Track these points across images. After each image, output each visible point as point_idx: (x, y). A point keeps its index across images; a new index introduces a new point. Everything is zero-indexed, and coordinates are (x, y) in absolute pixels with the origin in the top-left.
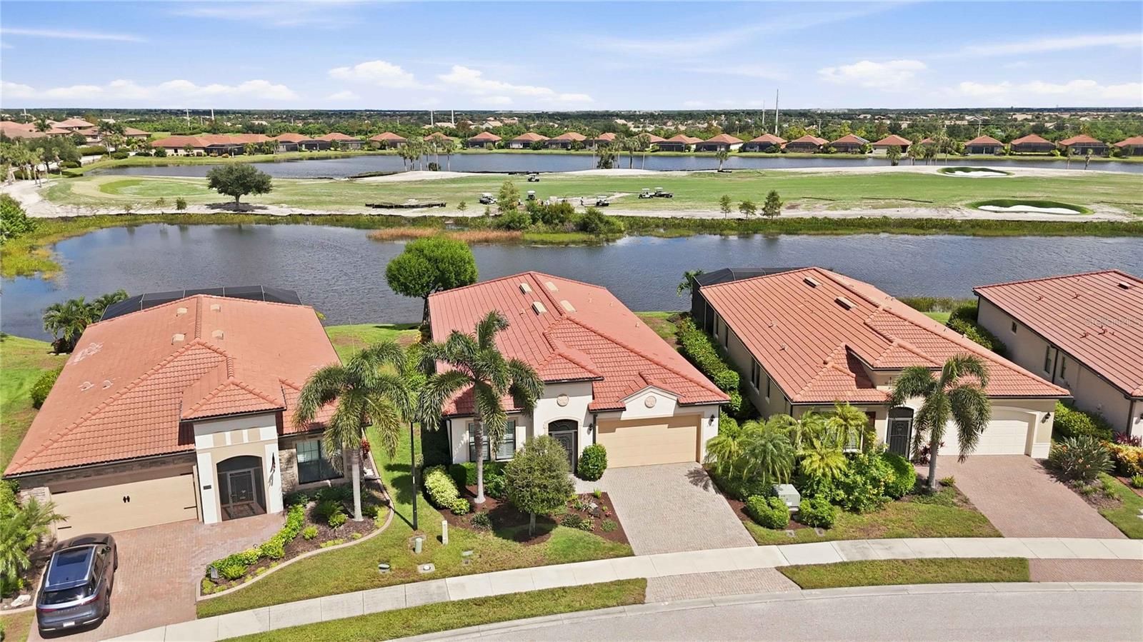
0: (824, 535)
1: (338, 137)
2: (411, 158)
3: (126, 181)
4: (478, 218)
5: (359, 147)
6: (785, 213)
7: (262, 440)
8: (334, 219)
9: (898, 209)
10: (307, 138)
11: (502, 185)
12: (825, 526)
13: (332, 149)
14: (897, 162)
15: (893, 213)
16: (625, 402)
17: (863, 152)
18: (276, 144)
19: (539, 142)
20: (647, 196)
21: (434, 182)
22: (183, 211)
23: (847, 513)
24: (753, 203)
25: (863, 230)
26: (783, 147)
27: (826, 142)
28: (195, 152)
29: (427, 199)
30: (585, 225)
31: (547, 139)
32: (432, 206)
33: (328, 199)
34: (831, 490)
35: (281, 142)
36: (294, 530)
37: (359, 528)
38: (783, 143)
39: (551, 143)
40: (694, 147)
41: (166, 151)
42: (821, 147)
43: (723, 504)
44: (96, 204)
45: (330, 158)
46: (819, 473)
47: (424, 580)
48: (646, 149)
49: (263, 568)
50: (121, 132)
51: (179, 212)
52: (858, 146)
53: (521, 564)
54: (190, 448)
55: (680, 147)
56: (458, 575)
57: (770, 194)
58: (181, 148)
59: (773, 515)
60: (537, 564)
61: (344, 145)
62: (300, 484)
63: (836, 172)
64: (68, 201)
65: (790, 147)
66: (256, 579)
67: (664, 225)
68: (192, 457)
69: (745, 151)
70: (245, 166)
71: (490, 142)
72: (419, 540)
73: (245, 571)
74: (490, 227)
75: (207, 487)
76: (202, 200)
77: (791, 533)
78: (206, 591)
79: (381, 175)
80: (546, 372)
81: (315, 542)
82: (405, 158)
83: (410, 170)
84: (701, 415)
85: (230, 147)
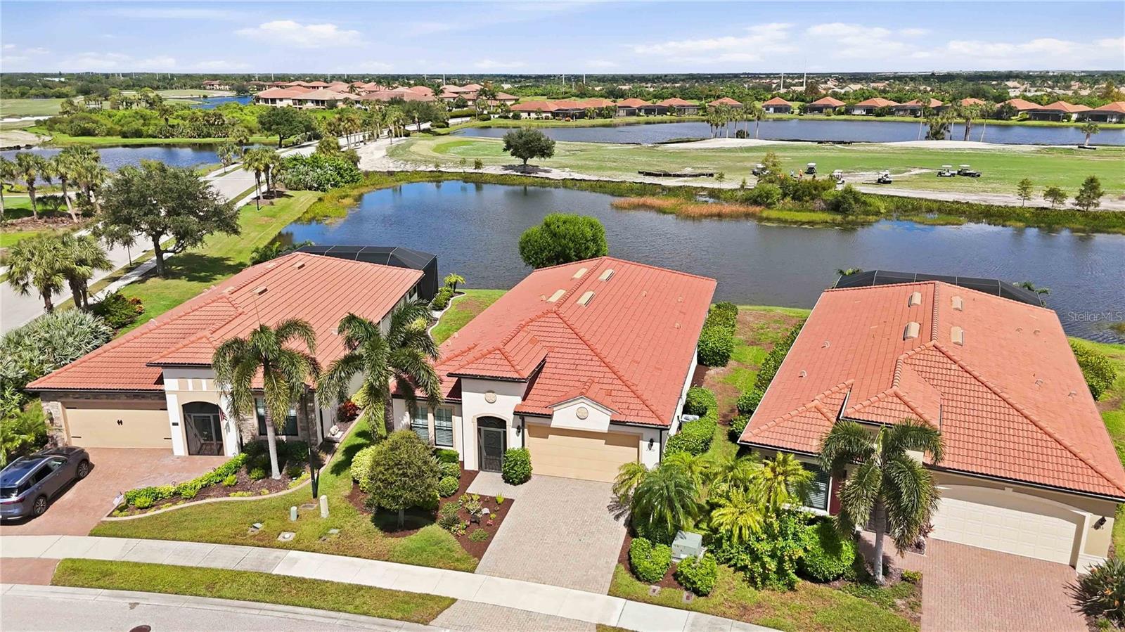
0: (690, 602)
1: (676, 102)
3: (461, 142)
4: (731, 190)
5: (696, 112)
8: (599, 185)
10: (648, 103)
13: (668, 113)
16: (555, 409)
18: (616, 109)
19: (884, 108)
20: (947, 174)
21: (730, 150)
22: (480, 171)
24: (1063, 189)
28: (544, 115)
29: (702, 168)
30: (837, 206)
31: (895, 104)
32: (700, 175)
35: (619, 107)
39: (899, 109)
40: (1074, 117)
41: (521, 114)
44: (421, 161)
45: (666, 123)
47: (272, 547)
48: (1013, 118)
49: (171, 504)
51: (476, 171)
53: (363, 555)
54: (161, 389)
56: (303, 550)
57: (1088, 180)
58: (533, 112)
60: (377, 557)
61: (681, 110)
62: (260, 434)
64: (401, 158)
66: (158, 512)
67: (938, 209)
71: (831, 107)
72: (294, 509)
73: (155, 503)
74: (737, 201)
75: (175, 424)
76: (498, 162)
77: (654, 591)
78: (114, 514)
79: (689, 141)
80: (474, 366)
81: (228, 490)
82: (712, 125)
83: (715, 137)
84: (639, 437)
85: (572, 112)
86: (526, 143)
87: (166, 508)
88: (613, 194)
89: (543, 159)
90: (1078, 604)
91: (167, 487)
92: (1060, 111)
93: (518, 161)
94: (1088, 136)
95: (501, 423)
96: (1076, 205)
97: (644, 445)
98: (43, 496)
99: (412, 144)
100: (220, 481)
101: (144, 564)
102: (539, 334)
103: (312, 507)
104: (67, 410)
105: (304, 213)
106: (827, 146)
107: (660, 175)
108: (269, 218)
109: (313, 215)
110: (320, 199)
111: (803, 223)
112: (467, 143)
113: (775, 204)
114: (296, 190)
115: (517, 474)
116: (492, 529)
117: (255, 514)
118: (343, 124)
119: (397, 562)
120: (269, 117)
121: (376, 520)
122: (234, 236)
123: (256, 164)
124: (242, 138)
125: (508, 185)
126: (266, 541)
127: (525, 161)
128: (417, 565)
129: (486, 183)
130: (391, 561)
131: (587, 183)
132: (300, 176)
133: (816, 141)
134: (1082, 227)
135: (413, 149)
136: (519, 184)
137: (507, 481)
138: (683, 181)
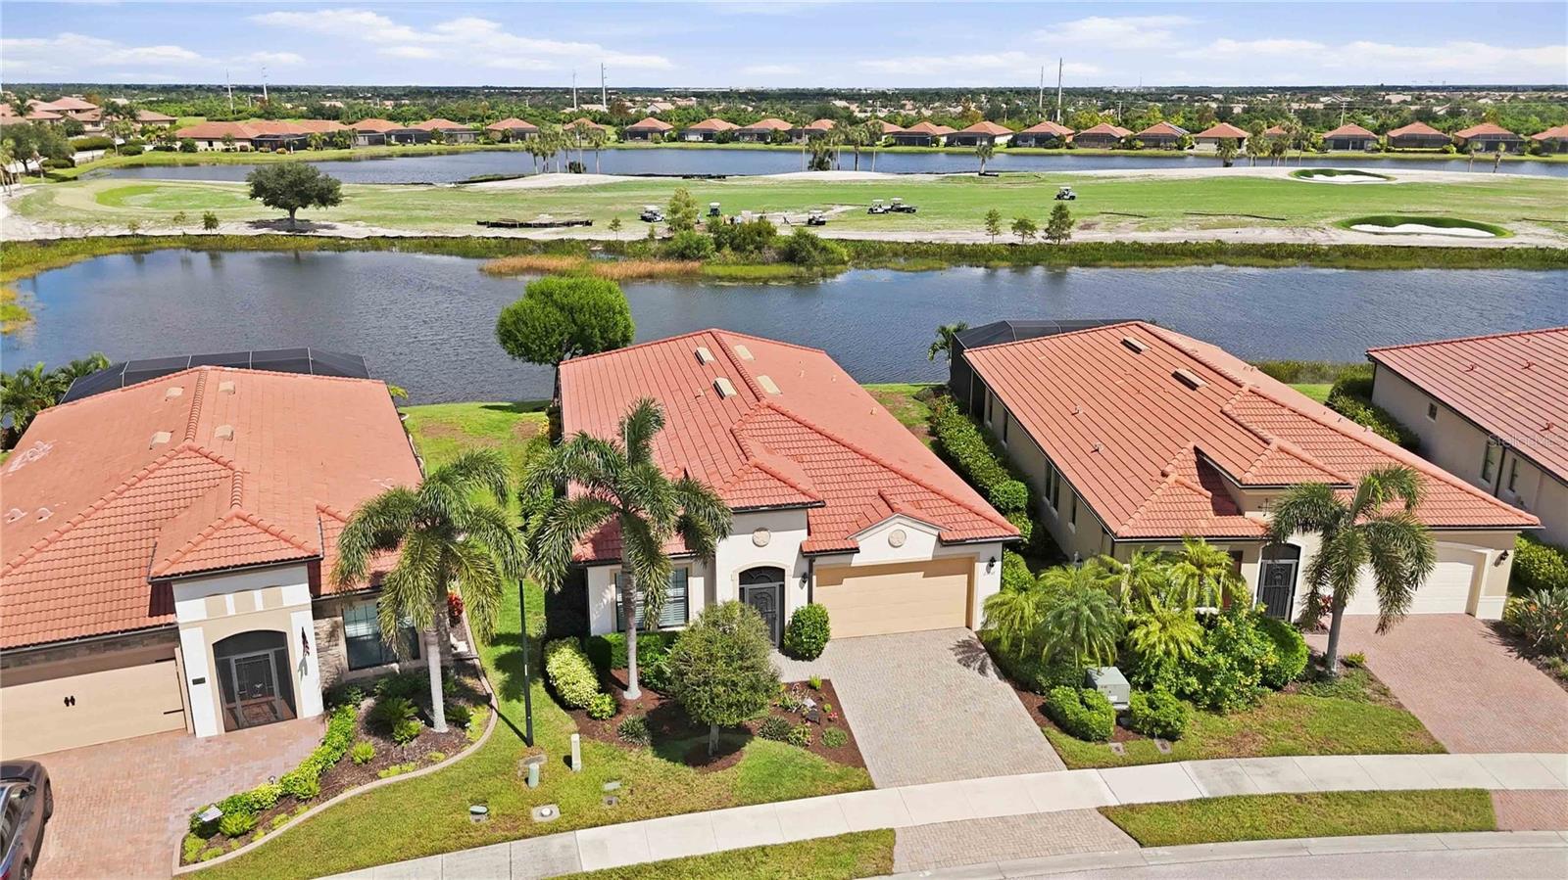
0: (1168, 751)
1: (442, 124)
2: (544, 155)
4: (638, 242)
5: (472, 139)
6: (1077, 236)
7: (285, 605)
8: (432, 243)
9: (1237, 230)
10: (399, 126)
11: (673, 193)
12: (1171, 736)
13: (433, 141)
14: (1231, 161)
15: (1230, 236)
16: (858, 539)
17: (1180, 148)
18: (353, 135)
19: (726, 132)
20: (880, 210)
21: (575, 189)
22: (214, 232)
23: (1202, 713)
24: (1032, 220)
25: (1189, 261)
26: (1069, 140)
27: (1129, 133)
28: (238, 145)
29: (565, 214)
30: (792, 254)
31: (737, 127)
32: (573, 224)
33: (423, 214)
34: (1177, 676)
35: (360, 132)
36: (338, 749)
37: (442, 745)
38: (1070, 135)
39: (743, 134)
40: (944, 140)
41: (197, 143)
42: (1123, 141)
43: (1010, 698)
44: (89, 220)
45: (431, 154)
46: (1160, 650)
47: (541, 835)
49: (284, 816)
50: (134, 117)
51: (208, 232)
52: (1174, 138)
53: (698, 805)
54: (168, 621)
55: (924, 140)
56: (596, 825)
57: (1057, 208)
58: (217, 139)
59: (1090, 720)
60: (721, 805)
61: (451, 136)
62: (350, 669)
63: (1145, 176)
64: (48, 217)
65: (1079, 140)
66: (272, 835)
67: (905, 252)
68: (172, 634)
69: (1016, 146)
70: (303, 166)
71: (657, 131)
72: (535, 768)
73: (257, 820)
74: (657, 255)
75: (199, 681)
76: (241, 215)
77: (1118, 749)
78: (189, 858)
79: (502, 179)
80: (735, 495)
81: (370, 768)
82: (536, 155)
83: (544, 171)
84: (976, 558)
85: (287, 140)
86: (292, 184)
87: (283, 826)
89: (323, 209)
90: (1511, 651)
91: (266, 790)
92: (926, 134)
93: (281, 214)
94: (984, 161)
95: (778, 573)
96: (1048, 238)
97: (980, 567)
100: (341, 759)
106: (698, 181)
112: (141, 189)
116: (841, 723)
119: (754, 803)
128: (788, 800)
129: (226, 250)
133: (679, 176)
136: (286, 249)
137: (794, 657)
138: (553, 233)
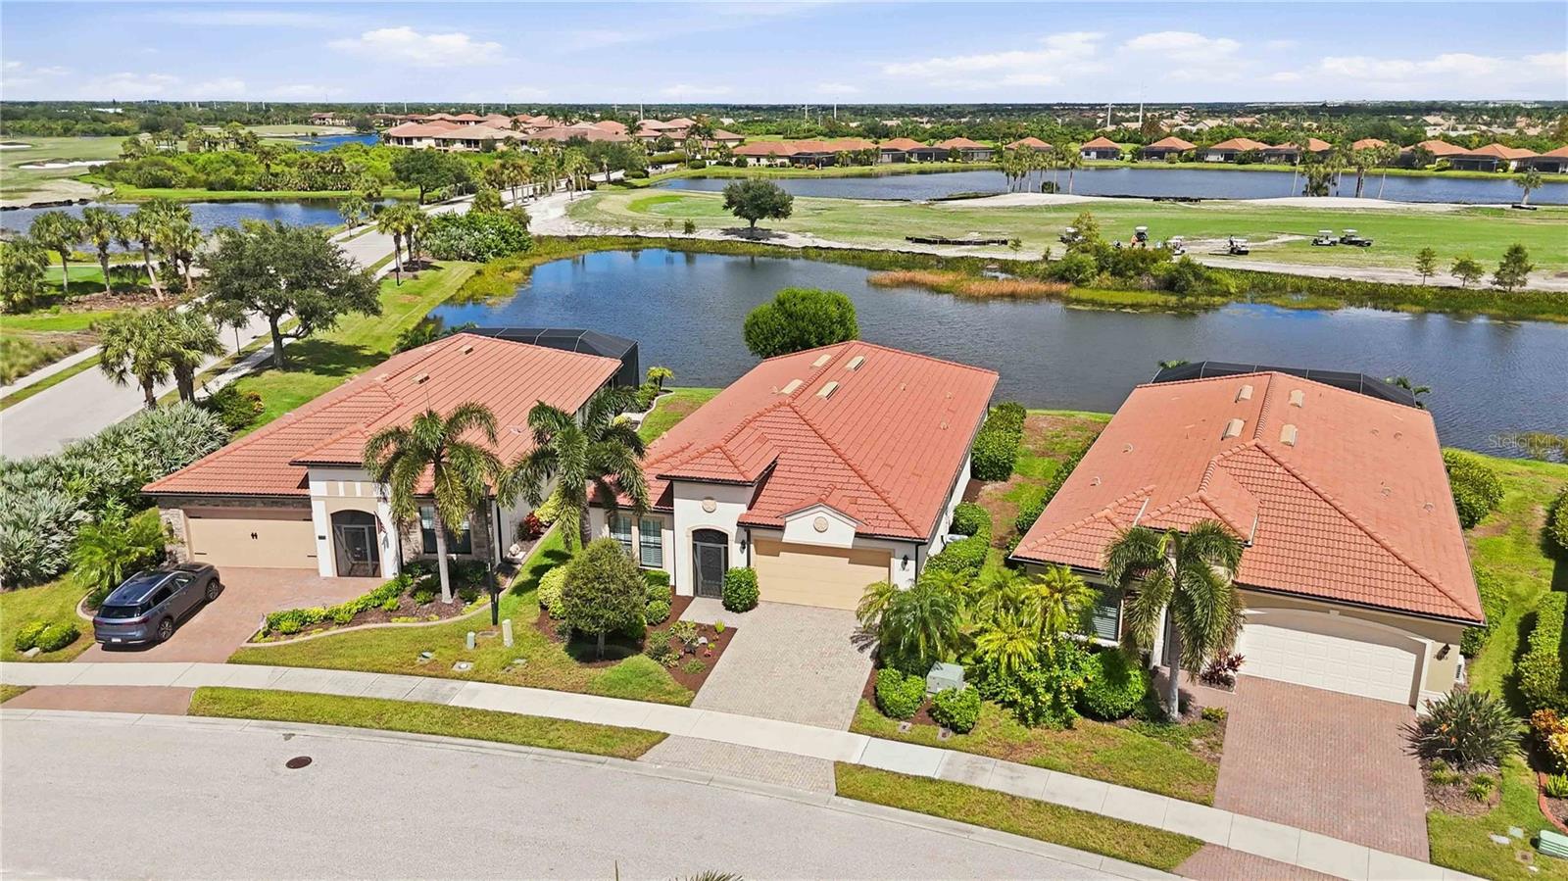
0: (945, 739)
1: (961, 143)
2: (1015, 175)
3: (665, 197)
4: (1029, 262)
5: (988, 158)
6: (1535, 282)
7: (374, 496)
8: (851, 255)
10: (923, 145)
13: (950, 159)
16: (788, 519)
18: (876, 154)
19: (1249, 152)
20: (1326, 242)
22: (692, 236)
24: (1478, 261)
28: (779, 161)
29: (992, 233)
30: (1171, 284)
31: (1262, 146)
32: (989, 242)
33: (868, 228)
35: (883, 150)
39: (1269, 154)
40: (1513, 165)
41: (748, 160)
43: (864, 671)
44: (611, 222)
45: (946, 171)
47: (446, 678)
48: (1427, 166)
49: (322, 629)
51: (686, 236)
54: (306, 494)
55: (1489, 164)
56: (484, 682)
57: (1511, 249)
58: (763, 156)
62: (425, 552)
66: (307, 638)
67: (1308, 288)
68: (306, 502)
71: (1175, 151)
72: (471, 635)
73: (302, 628)
74: (1037, 276)
75: (321, 538)
76: (716, 223)
77: (904, 727)
78: (254, 639)
79: (976, 197)
80: (689, 467)
81: (389, 614)
82: (1007, 175)
83: (1013, 191)
84: (890, 553)
85: (817, 157)
86: (754, 198)
87: (316, 634)
88: (871, 267)
89: (777, 220)
90: (1414, 747)
91: (316, 610)
92: (1493, 158)
93: (744, 223)
94: (1527, 191)
95: (723, 537)
96: (1495, 284)
97: (896, 563)
98: (169, 617)
99: (600, 200)
100: (379, 606)
101: (297, 693)
102: (768, 430)
103: (491, 634)
104: (191, 520)
105: (459, 290)
106: (1166, 204)
107: (935, 242)
108: (413, 297)
109: (470, 293)
110: (479, 273)
111: (1125, 306)
112: (674, 198)
113: (1088, 281)
114: (446, 259)
115: (741, 598)
116: (711, 660)
117: (424, 642)
118: (506, 172)
119: (596, 695)
120: (408, 162)
121: (570, 649)
122: (372, 317)
123: (396, 224)
124: (372, 191)
125: (729, 255)
126: (438, 672)
127: (752, 224)
128: (621, 698)
129: (699, 252)
130: (590, 694)
131: (835, 252)
132: (452, 242)
133: (1151, 198)
134: (1500, 312)
135: (601, 206)
136: (744, 254)
137: (728, 608)
138: (964, 250)
